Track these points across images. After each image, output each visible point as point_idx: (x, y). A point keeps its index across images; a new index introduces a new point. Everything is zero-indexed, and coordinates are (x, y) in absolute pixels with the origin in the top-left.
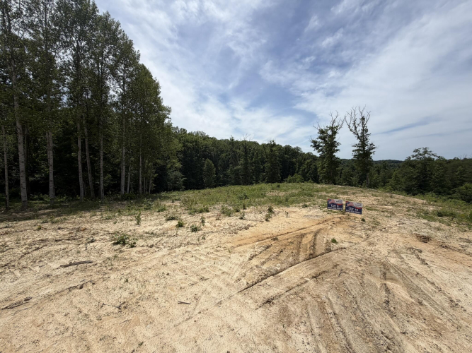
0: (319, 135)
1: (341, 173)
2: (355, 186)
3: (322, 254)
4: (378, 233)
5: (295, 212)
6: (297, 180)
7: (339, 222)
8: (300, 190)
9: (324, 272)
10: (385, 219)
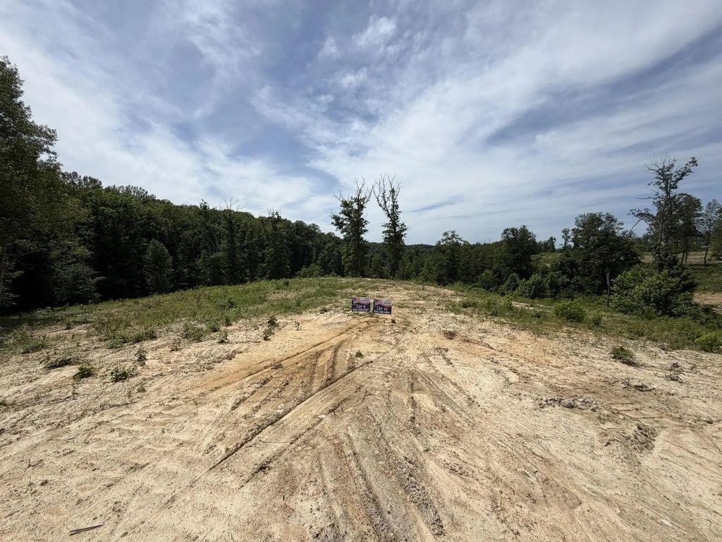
0: (342, 208)
1: (371, 262)
2: (387, 278)
3: (343, 376)
4: (408, 335)
5: (309, 321)
6: (315, 273)
7: (366, 328)
8: (318, 287)
9: (344, 400)
10: (416, 317)
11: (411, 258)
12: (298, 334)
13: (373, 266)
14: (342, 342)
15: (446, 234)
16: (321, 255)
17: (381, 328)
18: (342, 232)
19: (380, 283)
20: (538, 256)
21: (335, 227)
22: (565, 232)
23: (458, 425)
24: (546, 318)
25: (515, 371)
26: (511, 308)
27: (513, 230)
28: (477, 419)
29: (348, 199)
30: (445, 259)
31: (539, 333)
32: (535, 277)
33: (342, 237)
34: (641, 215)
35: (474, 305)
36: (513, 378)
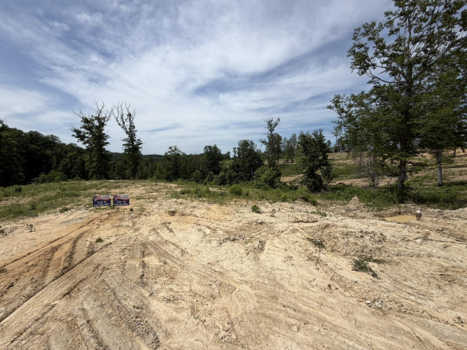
2: (128, 179)
3: (81, 262)
4: (143, 218)
5: (46, 221)
6: (56, 179)
7: (107, 219)
8: (59, 191)
9: (81, 281)
10: (150, 204)
11: (147, 164)
12: (31, 235)
13: (116, 170)
14: (83, 233)
15: (170, 148)
16: (63, 162)
17: (120, 216)
18: (84, 143)
19: (121, 183)
20: (222, 162)
21: (77, 139)
22: (234, 149)
23: (174, 269)
24: (226, 195)
25: (209, 228)
26: (209, 192)
27: (210, 147)
28: (186, 262)
29: (88, 117)
30: (171, 164)
31: (222, 204)
32: (222, 173)
33: (84, 147)
34: (263, 142)
35: (189, 192)
36: (208, 231)
